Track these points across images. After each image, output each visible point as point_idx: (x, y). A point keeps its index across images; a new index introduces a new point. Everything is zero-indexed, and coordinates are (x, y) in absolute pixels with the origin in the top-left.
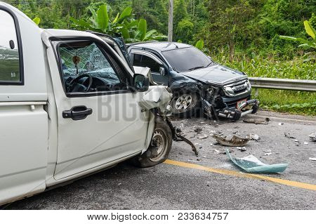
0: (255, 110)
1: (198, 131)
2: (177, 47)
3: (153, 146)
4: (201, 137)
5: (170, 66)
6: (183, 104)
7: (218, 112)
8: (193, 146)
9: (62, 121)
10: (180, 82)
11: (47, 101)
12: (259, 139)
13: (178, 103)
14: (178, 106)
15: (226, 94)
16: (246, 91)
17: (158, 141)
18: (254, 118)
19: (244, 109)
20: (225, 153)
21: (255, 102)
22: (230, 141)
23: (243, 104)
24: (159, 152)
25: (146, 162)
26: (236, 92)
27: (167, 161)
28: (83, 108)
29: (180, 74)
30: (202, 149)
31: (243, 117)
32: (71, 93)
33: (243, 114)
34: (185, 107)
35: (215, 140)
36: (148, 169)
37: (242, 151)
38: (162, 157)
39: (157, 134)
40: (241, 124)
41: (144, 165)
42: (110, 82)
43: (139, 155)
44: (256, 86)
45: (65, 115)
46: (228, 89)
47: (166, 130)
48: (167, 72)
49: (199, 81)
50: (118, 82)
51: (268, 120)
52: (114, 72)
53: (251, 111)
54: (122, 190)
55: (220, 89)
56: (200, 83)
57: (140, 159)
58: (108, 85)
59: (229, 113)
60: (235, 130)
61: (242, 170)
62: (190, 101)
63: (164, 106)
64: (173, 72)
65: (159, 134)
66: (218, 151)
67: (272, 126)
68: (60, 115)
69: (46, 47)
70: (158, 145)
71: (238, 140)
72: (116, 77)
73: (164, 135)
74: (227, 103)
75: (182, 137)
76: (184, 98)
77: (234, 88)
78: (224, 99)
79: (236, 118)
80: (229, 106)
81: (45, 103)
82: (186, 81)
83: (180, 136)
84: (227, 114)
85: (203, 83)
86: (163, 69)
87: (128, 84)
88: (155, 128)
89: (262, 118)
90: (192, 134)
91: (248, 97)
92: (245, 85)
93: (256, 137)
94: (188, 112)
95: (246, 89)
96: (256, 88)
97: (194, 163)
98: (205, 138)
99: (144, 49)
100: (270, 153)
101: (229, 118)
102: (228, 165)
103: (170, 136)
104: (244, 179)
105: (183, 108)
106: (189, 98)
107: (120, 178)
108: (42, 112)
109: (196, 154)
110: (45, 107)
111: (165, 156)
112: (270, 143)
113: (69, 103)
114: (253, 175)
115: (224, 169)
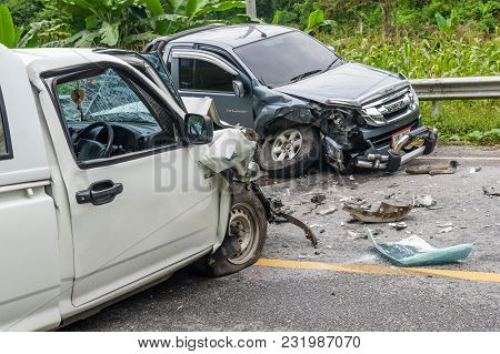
0: (429, 147)
1: (318, 200)
2: (264, 35)
3: (232, 236)
4: (322, 212)
5: (253, 76)
6: (287, 149)
7: (355, 159)
8: (307, 230)
9: (77, 208)
10: (275, 107)
11: (50, 179)
12: (434, 203)
13: (276, 149)
14: (278, 155)
15: (368, 122)
16: (409, 112)
17: (241, 227)
18: (429, 163)
19: (407, 148)
20: (366, 237)
21: (428, 131)
22: (377, 214)
23: (403, 138)
24: (243, 246)
25: (223, 266)
26: (387, 116)
27: (261, 262)
28: (108, 184)
29: (274, 92)
30: (326, 234)
31: (407, 163)
32: (87, 162)
33: (405, 158)
34: (292, 155)
35: (347, 216)
36: (226, 278)
37: (399, 229)
38: (250, 255)
39: (237, 214)
40: (403, 178)
41: (220, 271)
42: (144, 132)
43: (209, 255)
44: (432, 96)
45: (81, 199)
46: (371, 111)
47: (253, 206)
48: (248, 89)
49: (312, 102)
50: (158, 129)
51: (454, 164)
52: (147, 111)
53: (421, 149)
54: (185, 316)
55: (354, 114)
56: (315, 106)
57: (212, 261)
58: (142, 138)
59: (376, 159)
60: (390, 191)
61: (395, 263)
62: (299, 142)
63: (244, 163)
64: (260, 88)
65: (242, 214)
66: (354, 235)
67: (463, 176)
68: (73, 199)
69: (37, 91)
70: (241, 233)
71: (390, 210)
72: (152, 120)
73: (250, 215)
74: (372, 139)
75: (284, 216)
76: (288, 137)
77: (383, 109)
78: (366, 133)
79: (392, 167)
80: (377, 145)
81: (47, 183)
82: (288, 105)
83: (280, 214)
84: (373, 161)
85: (322, 105)
86: (239, 84)
87: (177, 132)
88: (232, 203)
89: (444, 161)
90: (305, 209)
91: (414, 122)
92: (406, 99)
93: (428, 200)
94: (297, 165)
95: (407, 107)
96: (434, 100)
97: (310, 260)
98: (331, 213)
99: (198, 46)
100: (450, 228)
101: (378, 170)
102: (370, 258)
103: (262, 216)
104: (397, 277)
105: (287, 157)
106: (298, 137)
107: (180, 297)
108: (44, 198)
109: (314, 243)
110: (48, 189)
111: (256, 253)
112: (454, 208)
113: (85, 178)
114: (414, 269)
115: (363, 264)
